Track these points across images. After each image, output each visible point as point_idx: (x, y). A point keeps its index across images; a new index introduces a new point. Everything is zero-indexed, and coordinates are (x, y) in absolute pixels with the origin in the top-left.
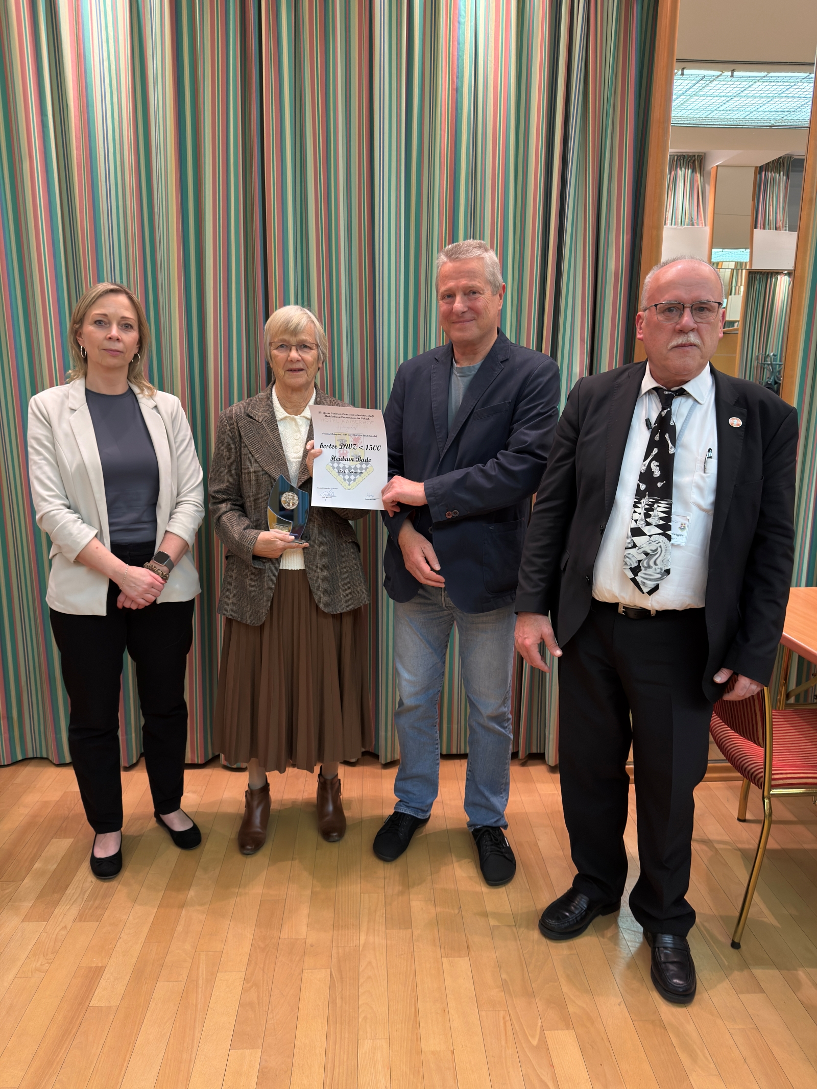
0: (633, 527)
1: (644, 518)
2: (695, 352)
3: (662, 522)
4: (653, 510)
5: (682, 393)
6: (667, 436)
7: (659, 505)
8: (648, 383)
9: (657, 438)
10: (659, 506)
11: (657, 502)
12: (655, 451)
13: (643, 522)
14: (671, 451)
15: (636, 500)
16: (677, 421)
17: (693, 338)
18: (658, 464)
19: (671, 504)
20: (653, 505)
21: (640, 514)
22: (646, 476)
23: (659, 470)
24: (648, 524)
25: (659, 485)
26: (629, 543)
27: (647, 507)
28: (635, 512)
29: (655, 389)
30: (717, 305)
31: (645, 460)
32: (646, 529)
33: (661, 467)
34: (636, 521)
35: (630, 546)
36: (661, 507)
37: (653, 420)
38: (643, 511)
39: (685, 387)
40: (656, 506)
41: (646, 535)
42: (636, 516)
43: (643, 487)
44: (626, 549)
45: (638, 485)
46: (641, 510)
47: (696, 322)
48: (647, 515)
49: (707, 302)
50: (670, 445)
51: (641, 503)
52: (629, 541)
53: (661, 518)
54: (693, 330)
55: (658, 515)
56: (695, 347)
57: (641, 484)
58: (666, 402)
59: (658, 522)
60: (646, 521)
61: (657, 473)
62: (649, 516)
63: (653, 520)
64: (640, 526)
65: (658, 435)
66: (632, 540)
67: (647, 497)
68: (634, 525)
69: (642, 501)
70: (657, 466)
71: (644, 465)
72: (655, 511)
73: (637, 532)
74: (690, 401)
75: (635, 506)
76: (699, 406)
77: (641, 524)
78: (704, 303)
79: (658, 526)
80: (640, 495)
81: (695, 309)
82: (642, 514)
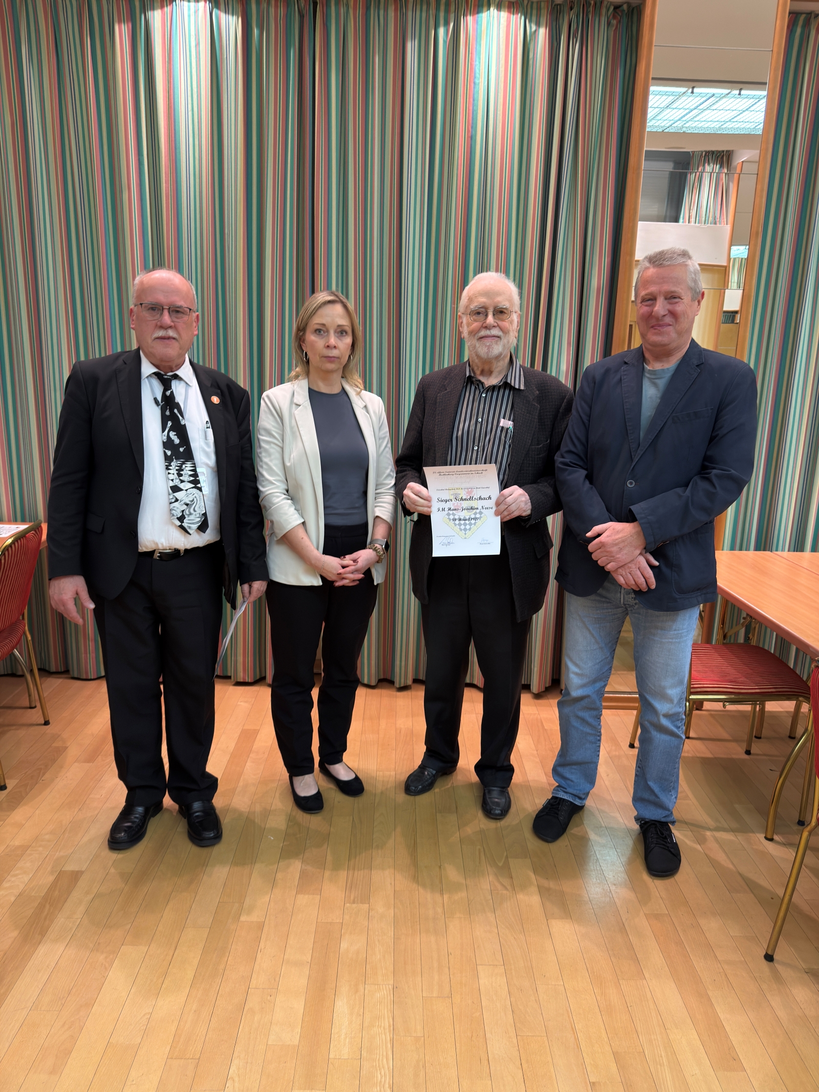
0: (171, 485)
1: (177, 477)
2: (175, 344)
3: (192, 478)
4: (183, 470)
5: (176, 377)
6: (176, 411)
7: (186, 465)
8: (147, 369)
9: (168, 413)
10: (186, 467)
11: (183, 463)
12: (170, 424)
13: (178, 480)
14: (183, 423)
15: (167, 464)
16: (179, 399)
17: (171, 333)
18: (175, 433)
19: (194, 464)
20: (181, 467)
21: (173, 474)
22: (168, 444)
23: (178, 438)
24: (182, 481)
25: (181, 450)
26: (172, 498)
27: (177, 468)
28: (169, 473)
29: (154, 373)
30: (188, 310)
31: (163, 431)
32: (182, 486)
33: (178, 435)
34: (172, 480)
35: (173, 501)
36: (188, 467)
37: (159, 399)
38: (176, 472)
39: (178, 372)
40: (184, 466)
41: (182, 490)
42: (171, 477)
43: (169, 453)
44: (171, 503)
45: (165, 453)
46: (173, 470)
47: (173, 321)
48: (180, 475)
49: (180, 307)
50: (181, 418)
51: (171, 466)
52: (171, 497)
53: (191, 476)
54: (171, 327)
55: (188, 474)
56: (174, 341)
57: (167, 451)
58: (166, 384)
59: (189, 479)
60: (180, 480)
61: (177, 441)
62: (181, 475)
63: (185, 478)
64: (177, 484)
65: (168, 410)
66: (174, 496)
67: (175, 460)
68: (171, 484)
69: (172, 464)
70: (175, 435)
71: (165, 435)
72: (185, 471)
73: (175, 489)
74: (182, 383)
75: (167, 468)
76: (190, 387)
77: (177, 482)
78: (178, 307)
79: (190, 482)
80: (168, 459)
81: (173, 311)
82: (176, 475)
